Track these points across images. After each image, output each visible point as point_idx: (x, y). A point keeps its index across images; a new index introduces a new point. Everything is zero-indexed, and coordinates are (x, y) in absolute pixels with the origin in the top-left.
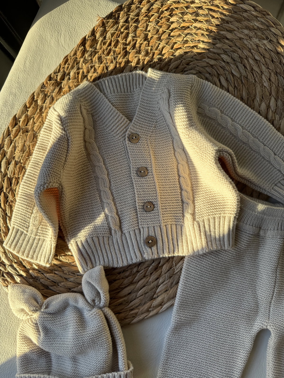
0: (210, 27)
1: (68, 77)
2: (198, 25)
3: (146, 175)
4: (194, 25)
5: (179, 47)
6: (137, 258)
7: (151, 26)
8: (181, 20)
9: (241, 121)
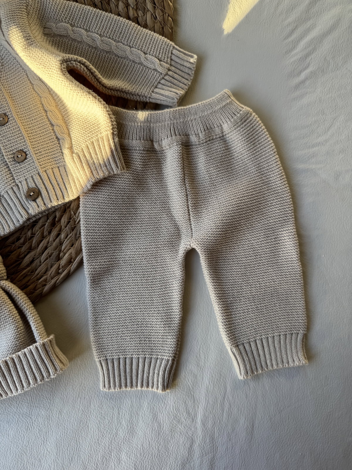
3: (7, 122)
6: (22, 217)
9: (97, 29)
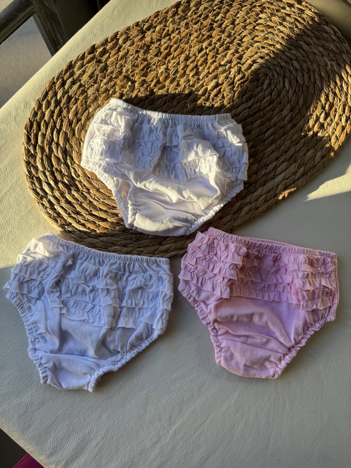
0: (291, 34)
1: (154, 29)
2: (282, 28)
4: (279, 27)
5: (259, 40)
7: (241, 14)
8: (268, 19)
